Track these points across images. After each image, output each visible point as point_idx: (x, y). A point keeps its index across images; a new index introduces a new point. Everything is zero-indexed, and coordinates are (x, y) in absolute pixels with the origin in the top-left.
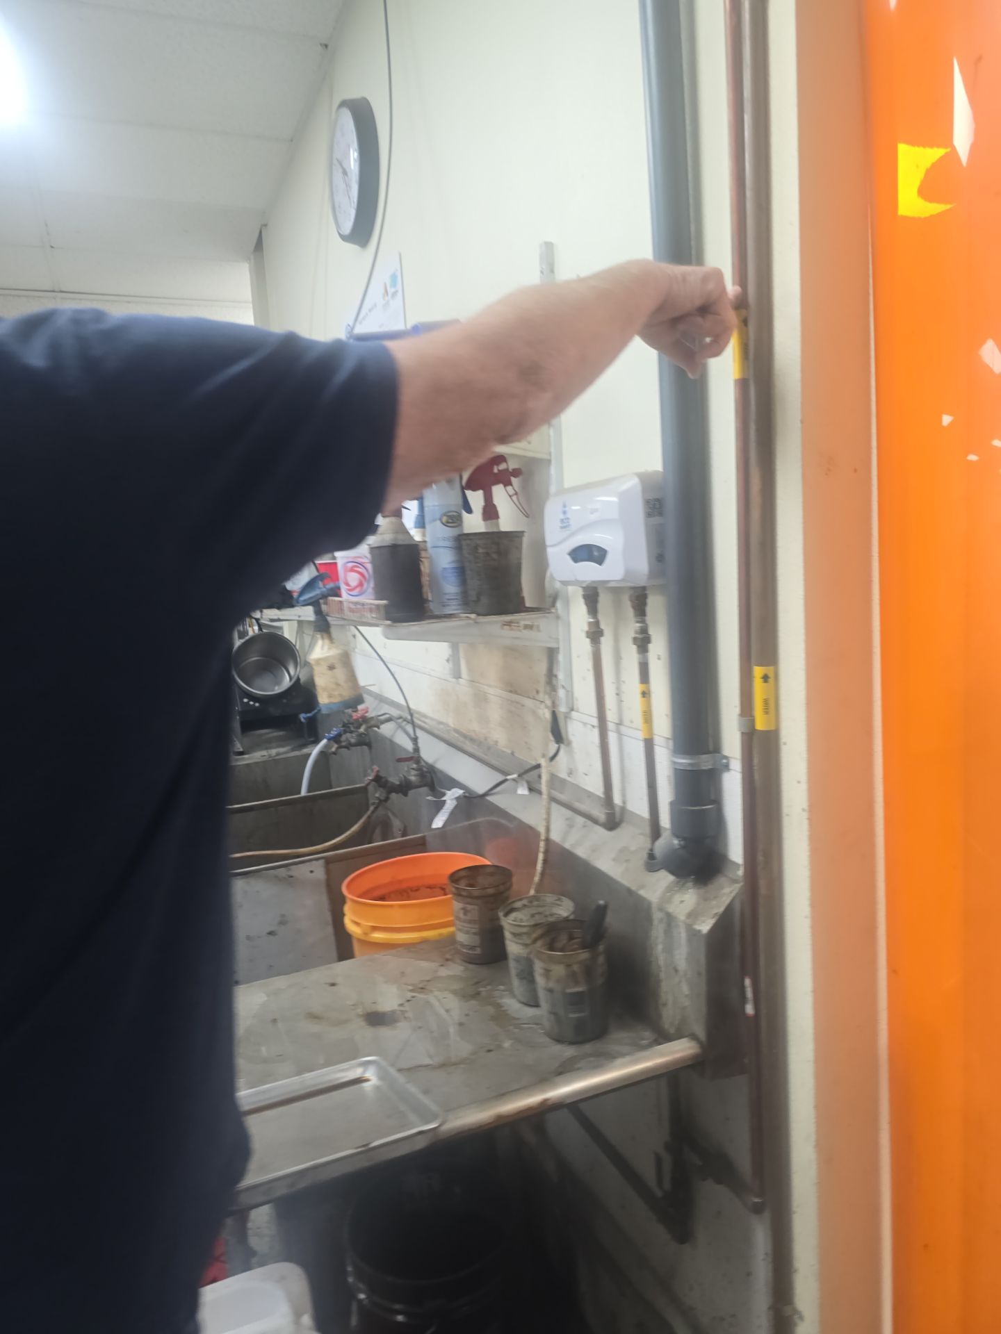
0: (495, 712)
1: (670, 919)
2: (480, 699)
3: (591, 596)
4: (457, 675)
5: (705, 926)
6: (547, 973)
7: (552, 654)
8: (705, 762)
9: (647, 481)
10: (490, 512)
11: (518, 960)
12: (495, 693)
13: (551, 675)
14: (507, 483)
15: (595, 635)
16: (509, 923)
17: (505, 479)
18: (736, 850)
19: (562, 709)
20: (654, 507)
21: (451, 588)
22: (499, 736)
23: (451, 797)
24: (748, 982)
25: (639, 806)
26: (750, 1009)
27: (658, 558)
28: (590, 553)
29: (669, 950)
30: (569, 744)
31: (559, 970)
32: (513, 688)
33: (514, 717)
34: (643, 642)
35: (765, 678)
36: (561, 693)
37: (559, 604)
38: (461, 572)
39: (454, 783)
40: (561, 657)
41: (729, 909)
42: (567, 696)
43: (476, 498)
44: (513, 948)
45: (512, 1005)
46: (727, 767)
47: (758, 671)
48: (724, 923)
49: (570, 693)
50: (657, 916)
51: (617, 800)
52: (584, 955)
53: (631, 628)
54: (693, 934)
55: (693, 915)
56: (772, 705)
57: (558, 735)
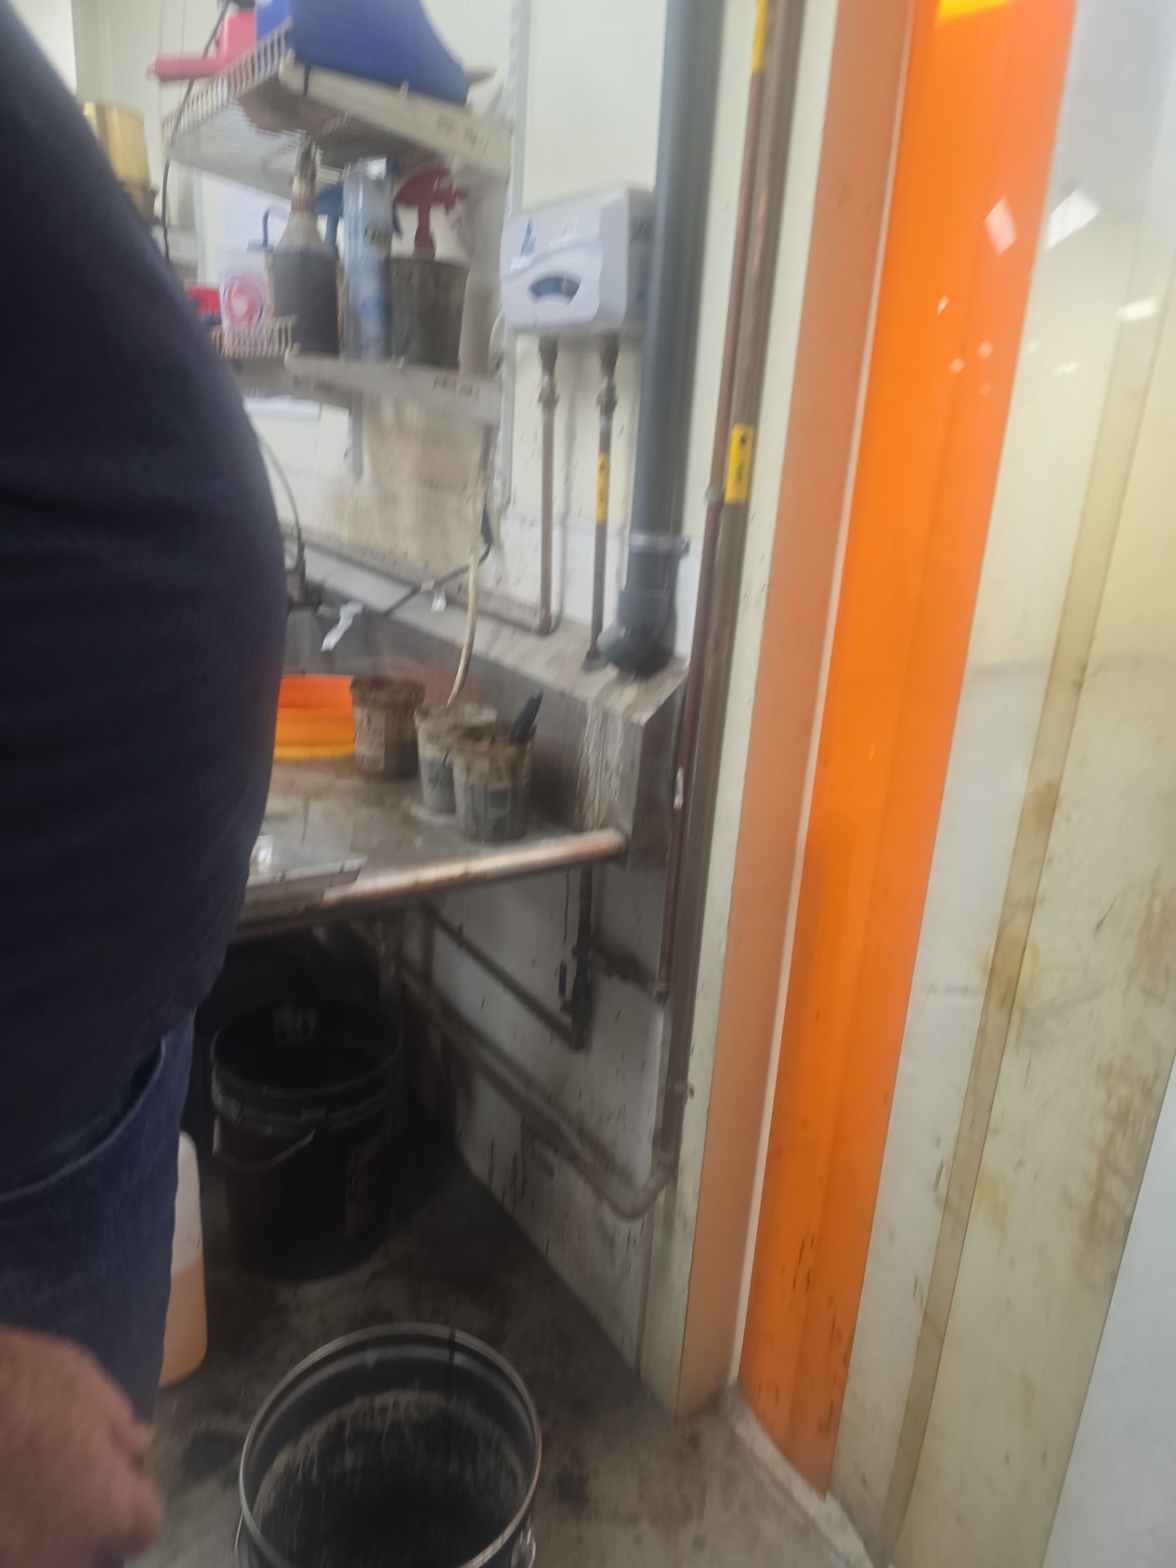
0: (406, 516)
1: (606, 716)
2: (387, 500)
3: (549, 354)
4: (358, 472)
5: (644, 716)
6: (468, 769)
7: (488, 434)
8: (663, 543)
9: (636, 197)
10: (424, 238)
11: (432, 764)
12: (407, 491)
13: (485, 462)
14: (449, 205)
15: (549, 401)
16: (423, 728)
17: (448, 200)
18: (684, 644)
19: (497, 501)
20: (641, 231)
22: (409, 548)
23: (346, 614)
24: (680, 775)
25: (578, 607)
26: (678, 801)
28: (556, 286)
29: (602, 746)
30: (500, 547)
31: (483, 765)
32: (433, 482)
33: (431, 523)
34: (608, 406)
35: (743, 441)
36: (497, 483)
37: (504, 369)
40: (501, 437)
41: (669, 702)
42: (504, 484)
43: (409, 220)
44: (427, 752)
46: (686, 550)
47: (736, 434)
48: (663, 714)
49: (507, 484)
50: (591, 714)
52: (511, 751)
53: (598, 385)
54: (629, 726)
55: (633, 707)
56: (746, 474)
57: (488, 535)
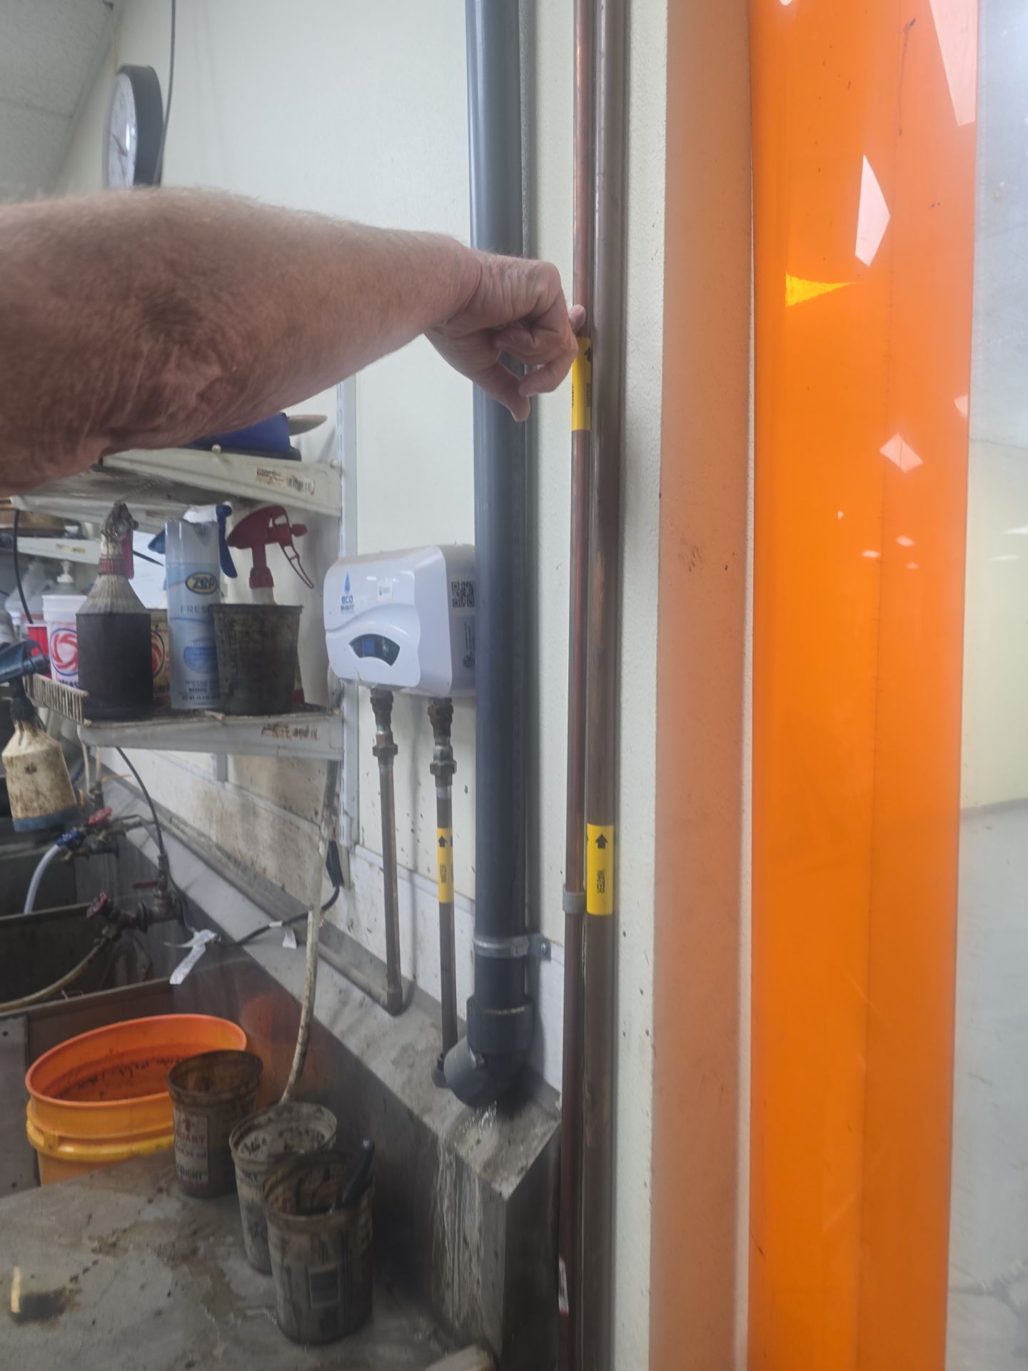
0: (265, 832)
1: (461, 1166)
2: (248, 811)
3: (383, 701)
4: (223, 777)
5: (507, 1187)
6: (284, 1246)
7: (334, 768)
8: (519, 947)
9: (454, 559)
10: (261, 577)
12: (266, 807)
13: (332, 793)
14: (285, 542)
15: (385, 752)
16: (239, 1156)
17: (283, 537)
18: (554, 1072)
19: (343, 842)
20: (462, 594)
21: (196, 674)
22: (268, 863)
23: (200, 940)
24: (562, 1265)
25: (431, 985)
26: (563, 1304)
27: (466, 661)
28: (375, 646)
29: (458, 1209)
30: (351, 887)
31: (301, 1242)
32: (287, 803)
33: (286, 842)
34: (444, 772)
35: (601, 842)
36: (343, 821)
37: (345, 705)
38: (211, 653)
39: (206, 922)
40: (345, 774)
41: (541, 1160)
42: (351, 825)
43: (242, 558)
44: (246, 1192)
45: (240, 1272)
46: (547, 955)
47: (592, 832)
48: (533, 1180)
49: (355, 822)
50: (444, 1158)
51: (405, 970)
52: (335, 1217)
53: (430, 751)
54: (490, 1196)
55: (493, 1166)
56: (610, 880)
57: (336, 870)
